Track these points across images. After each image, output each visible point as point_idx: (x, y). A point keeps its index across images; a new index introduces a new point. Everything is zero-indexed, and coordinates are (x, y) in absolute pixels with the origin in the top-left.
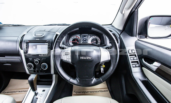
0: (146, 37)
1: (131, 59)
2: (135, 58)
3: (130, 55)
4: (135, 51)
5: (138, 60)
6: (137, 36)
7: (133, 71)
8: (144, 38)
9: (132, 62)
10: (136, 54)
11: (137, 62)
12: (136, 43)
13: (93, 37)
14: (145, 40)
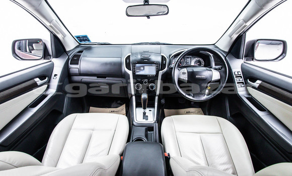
0: (253, 60)
1: (237, 80)
2: (241, 79)
3: (236, 77)
4: (241, 73)
5: (243, 81)
6: (244, 58)
7: (238, 90)
8: (250, 61)
9: (238, 83)
10: (242, 75)
11: (243, 83)
12: (242, 65)
13: (197, 59)
14: (251, 62)
